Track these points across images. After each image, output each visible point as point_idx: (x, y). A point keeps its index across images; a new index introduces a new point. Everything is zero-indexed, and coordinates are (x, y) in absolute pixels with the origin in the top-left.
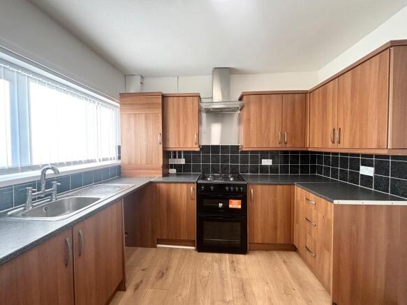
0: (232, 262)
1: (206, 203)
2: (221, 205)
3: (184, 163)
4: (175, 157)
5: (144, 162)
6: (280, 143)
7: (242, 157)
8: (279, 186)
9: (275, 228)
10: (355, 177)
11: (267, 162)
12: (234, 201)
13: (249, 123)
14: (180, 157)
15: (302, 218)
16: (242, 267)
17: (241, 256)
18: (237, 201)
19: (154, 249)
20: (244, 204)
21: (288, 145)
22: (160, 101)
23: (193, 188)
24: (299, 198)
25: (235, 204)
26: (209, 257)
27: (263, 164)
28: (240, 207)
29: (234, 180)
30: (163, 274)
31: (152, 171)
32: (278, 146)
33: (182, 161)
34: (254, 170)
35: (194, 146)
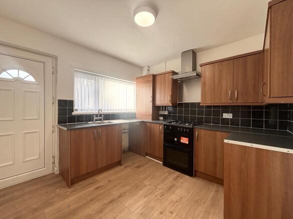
0: (178, 176)
2: (176, 139)
4: (163, 110)
6: (231, 99)
7: (206, 111)
11: (228, 116)
12: (183, 138)
13: (205, 86)
14: (165, 110)
16: (181, 181)
18: (186, 139)
19: (143, 158)
21: (239, 101)
22: (152, 79)
23: (162, 127)
27: (224, 117)
28: (187, 143)
30: (139, 166)
31: (147, 117)
32: (229, 101)
33: (166, 113)
34: (216, 122)
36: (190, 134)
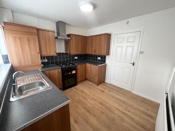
0: (75, 88)
1: (65, 74)
2: (70, 73)
3: (47, 61)
4: (42, 59)
5: (30, 63)
7: (69, 57)
8: (84, 65)
9: (83, 76)
10: (97, 60)
11: (76, 58)
15: (89, 71)
16: (78, 88)
17: (76, 86)
20: (76, 72)
22: (36, 32)
23: (60, 70)
24: (88, 66)
25: (74, 72)
26: (68, 90)
29: (72, 65)
31: (36, 67)
34: (73, 61)
35: (54, 54)
36: (75, 69)
